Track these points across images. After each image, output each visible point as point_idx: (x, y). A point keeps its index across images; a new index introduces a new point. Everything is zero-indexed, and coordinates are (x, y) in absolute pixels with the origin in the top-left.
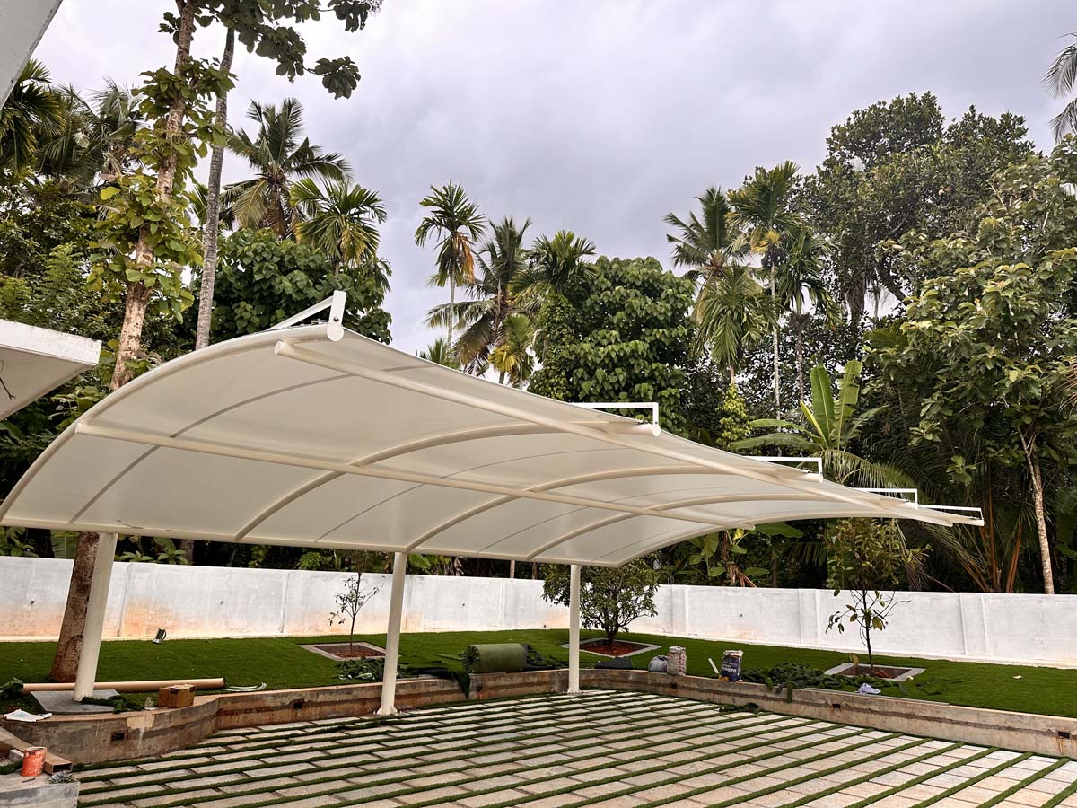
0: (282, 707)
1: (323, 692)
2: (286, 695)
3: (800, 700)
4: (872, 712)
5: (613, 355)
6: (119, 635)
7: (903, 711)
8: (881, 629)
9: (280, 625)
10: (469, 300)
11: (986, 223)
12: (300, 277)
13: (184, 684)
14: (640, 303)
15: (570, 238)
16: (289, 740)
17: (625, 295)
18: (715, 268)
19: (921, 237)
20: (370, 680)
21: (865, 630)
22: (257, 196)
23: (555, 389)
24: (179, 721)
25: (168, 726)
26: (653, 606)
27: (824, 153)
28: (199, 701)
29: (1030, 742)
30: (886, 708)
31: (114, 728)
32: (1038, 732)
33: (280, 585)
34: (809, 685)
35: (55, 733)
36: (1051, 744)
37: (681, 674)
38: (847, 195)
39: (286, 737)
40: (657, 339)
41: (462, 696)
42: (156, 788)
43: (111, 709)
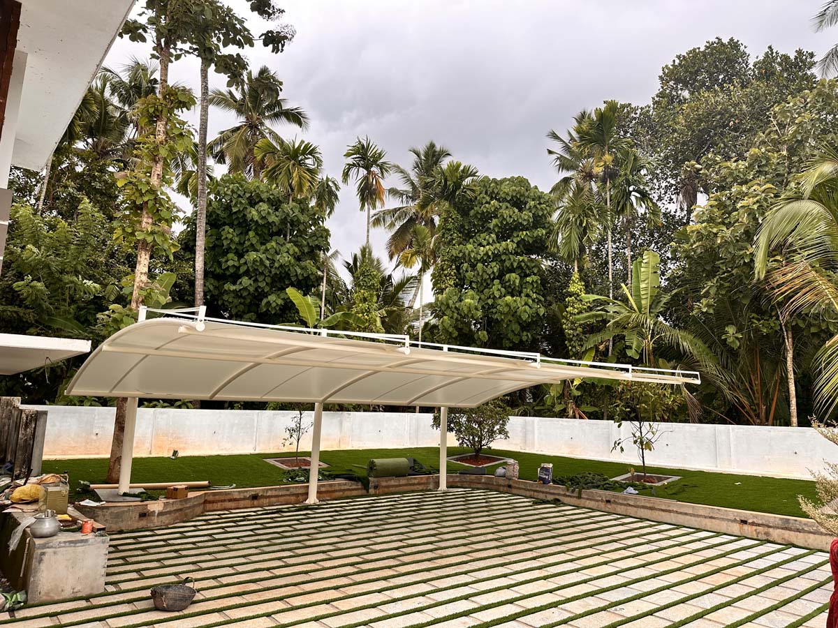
0: (245, 499)
1: (269, 490)
2: (247, 491)
3: (586, 497)
4: (630, 505)
5: (490, 253)
6: (151, 454)
7: (648, 505)
8: (651, 450)
9: (253, 446)
10: (401, 206)
11: (752, 153)
12: (264, 207)
13: (181, 485)
14: (508, 213)
15: (459, 166)
16: (245, 518)
17: (498, 207)
18: (584, 174)
19: (717, 158)
20: (302, 482)
21: (641, 450)
22: (241, 139)
23: (448, 278)
24: (180, 507)
25: (172, 509)
26: (506, 433)
27: (657, 87)
28: (191, 495)
29: (723, 526)
30: (638, 503)
31: (140, 510)
32: (728, 520)
33: (253, 420)
34: (594, 487)
35: (107, 513)
36: (736, 528)
37: (514, 478)
38: (670, 123)
39: (244, 517)
40: (522, 239)
41: (364, 492)
42: (162, 543)
43: (140, 499)
